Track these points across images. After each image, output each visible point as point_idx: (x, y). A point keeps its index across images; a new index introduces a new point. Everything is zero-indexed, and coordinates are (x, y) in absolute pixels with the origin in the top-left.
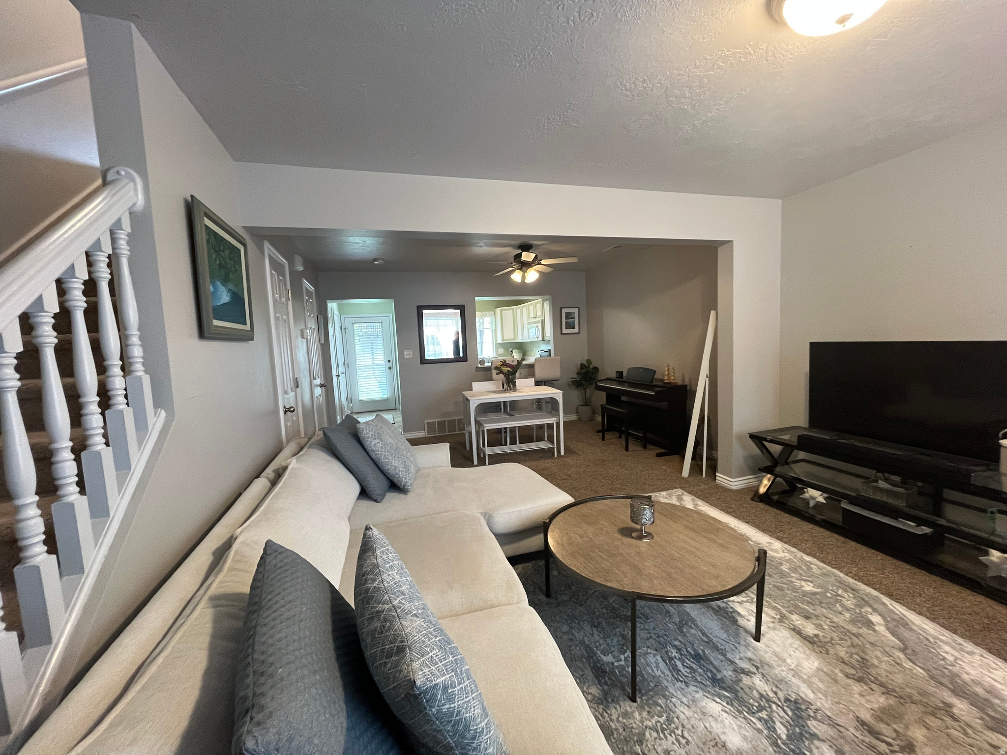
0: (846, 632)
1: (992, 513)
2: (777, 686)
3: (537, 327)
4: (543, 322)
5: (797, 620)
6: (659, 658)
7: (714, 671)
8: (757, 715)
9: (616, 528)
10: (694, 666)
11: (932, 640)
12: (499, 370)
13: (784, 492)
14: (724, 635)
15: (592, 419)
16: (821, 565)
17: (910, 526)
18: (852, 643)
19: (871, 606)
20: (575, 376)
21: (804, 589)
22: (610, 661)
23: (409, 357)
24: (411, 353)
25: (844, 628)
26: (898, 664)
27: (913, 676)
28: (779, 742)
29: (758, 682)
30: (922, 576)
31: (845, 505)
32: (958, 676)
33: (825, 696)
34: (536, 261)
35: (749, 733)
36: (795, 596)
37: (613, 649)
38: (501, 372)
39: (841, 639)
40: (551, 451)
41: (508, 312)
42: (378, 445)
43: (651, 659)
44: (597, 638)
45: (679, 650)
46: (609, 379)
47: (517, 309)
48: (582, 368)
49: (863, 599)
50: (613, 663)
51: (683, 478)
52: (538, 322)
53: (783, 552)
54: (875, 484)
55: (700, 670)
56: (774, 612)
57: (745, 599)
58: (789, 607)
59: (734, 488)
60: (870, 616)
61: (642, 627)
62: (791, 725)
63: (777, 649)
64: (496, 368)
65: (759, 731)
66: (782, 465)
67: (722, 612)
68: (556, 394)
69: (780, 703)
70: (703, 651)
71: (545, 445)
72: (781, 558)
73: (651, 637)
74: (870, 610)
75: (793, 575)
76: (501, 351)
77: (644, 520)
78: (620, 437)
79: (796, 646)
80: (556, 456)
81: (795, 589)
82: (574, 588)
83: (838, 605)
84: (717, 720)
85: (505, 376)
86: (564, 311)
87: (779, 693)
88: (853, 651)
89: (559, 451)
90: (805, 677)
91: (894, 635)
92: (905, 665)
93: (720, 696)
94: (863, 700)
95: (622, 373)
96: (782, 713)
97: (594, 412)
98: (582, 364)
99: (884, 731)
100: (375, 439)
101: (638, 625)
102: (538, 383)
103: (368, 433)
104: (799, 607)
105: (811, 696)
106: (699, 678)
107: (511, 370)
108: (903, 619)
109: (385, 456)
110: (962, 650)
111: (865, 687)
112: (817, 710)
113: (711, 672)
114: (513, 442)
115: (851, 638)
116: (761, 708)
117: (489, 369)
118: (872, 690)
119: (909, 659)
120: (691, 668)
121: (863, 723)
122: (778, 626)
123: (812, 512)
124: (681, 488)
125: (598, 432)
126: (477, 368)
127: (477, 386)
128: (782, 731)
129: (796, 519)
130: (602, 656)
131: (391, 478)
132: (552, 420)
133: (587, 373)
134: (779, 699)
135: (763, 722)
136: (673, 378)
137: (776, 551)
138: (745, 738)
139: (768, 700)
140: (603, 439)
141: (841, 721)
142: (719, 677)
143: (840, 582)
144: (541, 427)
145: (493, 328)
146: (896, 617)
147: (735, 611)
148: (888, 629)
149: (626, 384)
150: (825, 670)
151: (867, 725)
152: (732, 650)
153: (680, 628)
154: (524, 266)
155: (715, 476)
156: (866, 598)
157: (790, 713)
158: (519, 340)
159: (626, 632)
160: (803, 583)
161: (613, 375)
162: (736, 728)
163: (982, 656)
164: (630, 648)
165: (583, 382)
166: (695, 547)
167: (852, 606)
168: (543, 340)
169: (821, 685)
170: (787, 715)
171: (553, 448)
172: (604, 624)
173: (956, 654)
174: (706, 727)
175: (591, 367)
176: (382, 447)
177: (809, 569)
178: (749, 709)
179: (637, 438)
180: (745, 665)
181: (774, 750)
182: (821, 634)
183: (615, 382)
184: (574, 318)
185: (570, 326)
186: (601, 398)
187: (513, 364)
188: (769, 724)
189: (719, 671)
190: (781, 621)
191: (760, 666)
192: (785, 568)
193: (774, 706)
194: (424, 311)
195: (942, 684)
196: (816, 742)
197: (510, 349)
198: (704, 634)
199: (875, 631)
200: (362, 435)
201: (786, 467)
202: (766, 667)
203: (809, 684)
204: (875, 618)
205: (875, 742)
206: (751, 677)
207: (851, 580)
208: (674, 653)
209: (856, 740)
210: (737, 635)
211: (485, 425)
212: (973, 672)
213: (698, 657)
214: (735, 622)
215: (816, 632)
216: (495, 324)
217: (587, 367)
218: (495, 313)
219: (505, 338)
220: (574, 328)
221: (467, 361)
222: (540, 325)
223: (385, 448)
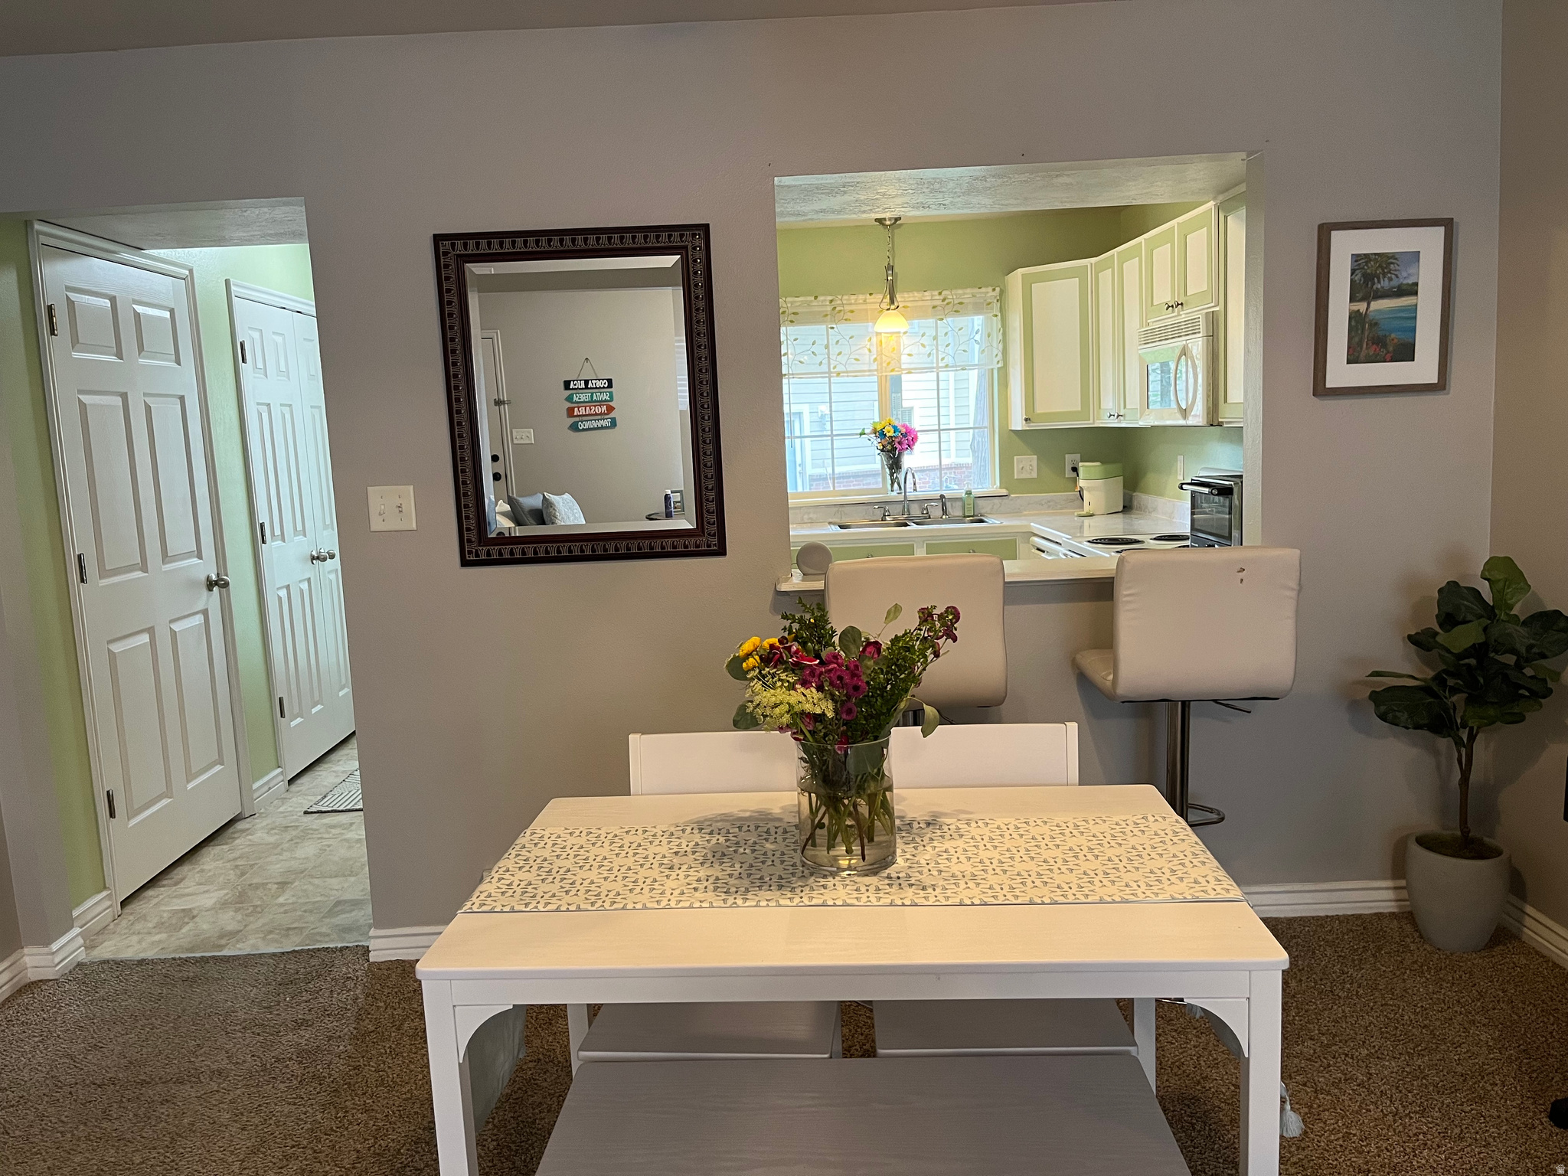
3: (1184, 352)
4: (1216, 327)
15: (1498, 932)
20: (1397, 660)
23: (394, 524)
24: (408, 504)
41: (1061, 285)
47: (1099, 268)
48: (1449, 620)
52: (1192, 328)
76: (1026, 465)
86: (1346, 246)
97: (1516, 886)
98: (1451, 589)
145: (996, 364)
158: (1108, 415)
165: (1454, 704)
168: (1214, 422)
175: (1522, 610)
184: (1412, 290)
197: (1071, 459)
216: (1001, 346)
217: (1490, 612)
218: (1002, 292)
219: (1039, 410)
220: (1405, 352)
221: (721, 551)
222: (1197, 345)
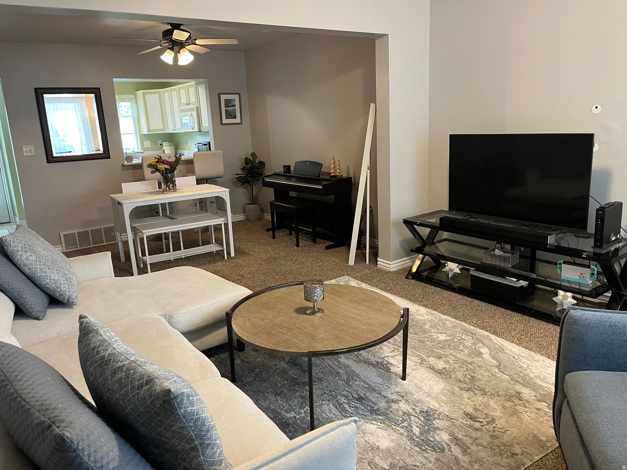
0: (465, 362)
1: (560, 264)
2: (415, 405)
4: (198, 110)
5: (432, 361)
6: (331, 406)
7: (372, 405)
8: (401, 425)
9: (293, 309)
10: (358, 405)
11: (517, 357)
12: (154, 168)
13: (432, 268)
14: (380, 381)
15: (260, 219)
16: (453, 320)
17: (512, 281)
18: (467, 368)
19: (482, 343)
20: (240, 172)
21: (439, 339)
22: (293, 416)
23: (30, 154)
24: (33, 150)
25: (463, 360)
26: (493, 375)
27: (502, 381)
28: (414, 437)
29: (403, 406)
30: (518, 317)
31: (473, 272)
32: (528, 375)
33: (446, 404)
34: (191, 41)
35: (395, 436)
36: (432, 345)
37: (294, 407)
38: (157, 170)
39: (460, 367)
40: (220, 254)
41: (153, 96)
42: (31, 258)
43: (325, 407)
44: (281, 403)
45: (346, 397)
46: (276, 175)
47: (164, 92)
48: (246, 164)
49: (478, 339)
50: (295, 417)
51: (350, 266)
52: (192, 110)
53: (427, 315)
54: (493, 253)
55: (362, 407)
56: (417, 358)
57: (396, 354)
58: (427, 353)
59: (392, 270)
60: (481, 349)
61: (317, 387)
62: (422, 426)
63: (417, 382)
64: (150, 166)
65: (402, 434)
66: (430, 245)
67: (379, 365)
68: (224, 192)
69: (416, 415)
70: (365, 394)
71: (213, 248)
72: (425, 320)
73: (325, 393)
74: (482, 345)
75: (432, 330)
76: (148, 144)
77: (316, 298)
78: (291, 234)
79: (430, 378)
80: (226, 258)
81: (433, 341)
82: (257, 370)
83: (461, 346)
84: (373, 434)
85: (162, 174)
86: (223, 97)
87: (417, 408)
88: (467, 373)
89: (229, 253)
90: (434, 395)
91: (493, 358)
92: (497, 375)
93: (375, 420)
94: (469, 401)
95: (289, 167)
96: (417, 420)
97: (262, 210)
98: (246, 159)
99: (480, 416)
100: (26, 252)
101: (314, 387)
102: (199, 181)
103: (16, 246)
104: (435, 352)
105: (437, 405)
106: (361, 412)
107: (169, 167)
108: (501, 347)
109: (41, 269)
110: (533, 359)
111: (471, 393)
112: (440, 413)
113: (370, 406)
114: (177, 248)
115: (466, 366)
116: (404, 421)
117: (139, 167)
118: (476, 394)
119: (501, 371)
120: (356, 407)
121: (467, 414)
122: (418, 367)
123: (451, 282)
124: (347, 275)
125: (268, 230)
126: (123, 165)
127: (128, 188)
128: (416, 431)
129: (439, 289)
130: (286, 414)
132: (220, 221)
133: (252, 168)
134: (416, 413)
135: (405, 428)
136: (338, 171)
137: (422, 315)
138: (392, 440)
139: (409, 415)
140: (274, 237)
141: (454, 416)
142: (375, 408)
143: (465, 330)
144: (206, 229)
145: (136, 116)
146: (497, 347)
147: (388, 363)
148: (491, 355)
149: (294, 179)
150: (448, 388)
151: (470, 415)
152: (386, 389)
153: (347, 383)
154: (176, 46)
155: (377, 261)
156: (480, 338)
157: (422, 419)
158: (170, 130)
159: (304, 394)
160: (439, 335)
161: (281, 170)
162: (386, 436)
163: (544, 361)
164: (309, 404)
165: (250, 178)
166: (357, 314)
167: (471, 345)
168: (200, 131)
169: (444, 398)
170: (421, 420)
171: (223, 250)
172: (286, 392)
173: (529, 363)
174: (365, 441)
175: (257, 161)
176: (36, 261)
177: (444, 323)
178: (396, 423)
179: (307, 233)
180: (394, 397)
181: (411, 443)
182: (447, 367)
183: (283, 178)
184: (235, 106)
185: (231, 115)
186: (269, 195)
187: (170, 160)
188: (409, 429)
189: (375, 404)
190: (421, 363)
191: (404, 396)
192: (427, 327)
193: (412, 418)
194: (45, 96)
195: (517, 381)
196: (438, 432)
197: (159, 142)
198: (365, 383)
199: (482, 358)
200: (10, 249)
201: (433, 246)
202: (409, 395)
203: (436, 399)
204: (484, 350)
205: (473, 423)
206: (398, 403)
207: (472, 327)
208: (343, 400)
209: (462, 425)
210: (390, 378)
211: (144, 231)
212: (536, 371)
213: (360, 399)
214: (388, 370)
215: (444, 366)
216: (137, 111)
217: (252, 162)
218: (135, 96)
219: (151, 128)
220: (235, 117)
221: (109, 158)
222: (195, 113)
223: (40, 261)
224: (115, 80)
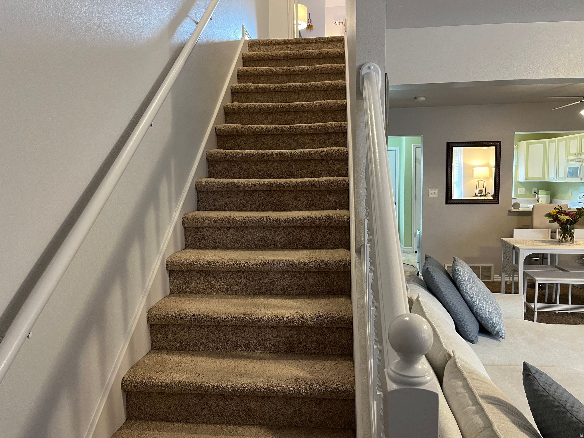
3: (582, 165)
23: (433, 196)
24: (436, 192)
38: (556, 220)
41: (538, 145)
47: (549, 142)
52: (582, 160)
76: (521, 191)
100: (470, 283)
103: (464, 276)
107: (570, 218)
109: (480, 300)
117: (527, 214)
126: (510, 211)
127: (519, 233)
131: (483, 322)
145: (515, 164)
158: (551, 178)
176: (476, 291)
187: (572, 211)
194: (454, 149)
197: (534, 190)
200: (460, 278)
211: (536, 278)
216: (516, 160)
218: (517, 146)
219: (529, 176)
221: (498, 203)
223: (479, 292)
224: (515, 133)
